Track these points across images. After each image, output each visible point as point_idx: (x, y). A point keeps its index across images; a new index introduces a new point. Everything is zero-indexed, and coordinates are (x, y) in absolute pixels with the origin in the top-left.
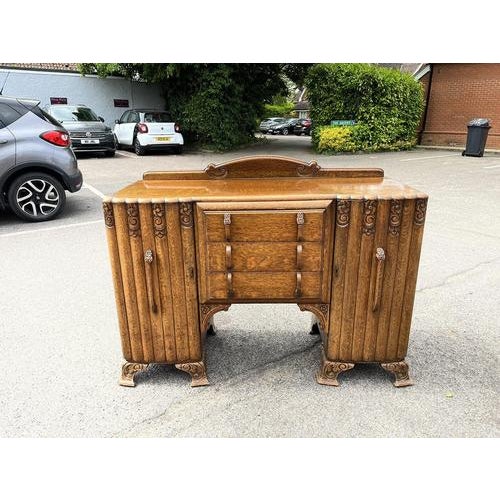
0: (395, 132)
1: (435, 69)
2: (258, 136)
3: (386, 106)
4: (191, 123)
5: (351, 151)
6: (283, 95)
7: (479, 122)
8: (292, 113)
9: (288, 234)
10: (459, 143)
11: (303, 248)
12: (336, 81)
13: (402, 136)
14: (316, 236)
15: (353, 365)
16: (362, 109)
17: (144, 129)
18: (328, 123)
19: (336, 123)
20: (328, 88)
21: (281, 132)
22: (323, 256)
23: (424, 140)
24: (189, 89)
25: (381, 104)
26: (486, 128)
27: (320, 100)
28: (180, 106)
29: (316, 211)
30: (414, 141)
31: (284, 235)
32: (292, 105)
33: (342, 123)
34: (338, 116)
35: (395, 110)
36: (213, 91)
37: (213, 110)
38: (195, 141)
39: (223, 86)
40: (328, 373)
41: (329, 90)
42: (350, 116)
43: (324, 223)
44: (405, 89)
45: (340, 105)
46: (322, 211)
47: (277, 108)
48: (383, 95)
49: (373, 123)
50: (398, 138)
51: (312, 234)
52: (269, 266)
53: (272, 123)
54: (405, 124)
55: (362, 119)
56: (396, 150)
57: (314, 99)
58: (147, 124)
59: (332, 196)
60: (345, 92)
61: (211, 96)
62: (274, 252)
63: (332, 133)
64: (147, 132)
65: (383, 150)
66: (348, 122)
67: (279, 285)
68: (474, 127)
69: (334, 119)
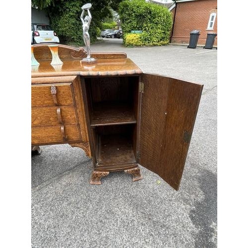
0: (160, 37)
1: (178, 5)
2: (98, 38)
3: (156, 23)
4: (63, 31)
5: (140, 45)
6: (109, 17)
7: (195, 32)
8: (116, 27)
9: (48, 102)
10: (186, 42)
11: (61, 110)
12: (132, 10)
13: (162, 39)
14: (69, 102)
15: (108, 173)
16: (145, 25)
17: (37, 34)
18: (130, 32)
19: (133, 32)
20: (129, 14)
21: (111, 37)
22: (77, 114)
23: (172, 40)
24: (59, 12)
25: (153, 22)
26: (198, 34)
27: (126, 20)
28: (57, 22)
29: (65, 84)
30: (168, 41)
31: (46, 102)
32: (116, 23)
33: (136, 32)
34: (134, 28)
35: (160, 26)
36: (72, 14)
37: (73, 24)
38: (66, 40)
39: (77, 11)
40: (95, 178)
41: (129, 15)
42: (140, 28)
43: (73, 92)
44: (164, 15)
45: (134, 23)
46: (69, 84)
47: (109, 25)
48: (154, 18)
49: (150, 32)
50: (161, 40)
51: (66, 100)
52: (40, 123)
53: (107, 32)
54: (164, 33)
55: (145, 30)
56: (160, 45)
57: (123, 20)
58: (39, 31)
59: (77, 73)
60: (137, 16)
61: (71, 16)
62: (42, 114)
63: (132, 37)
64: (39, 35)
65: (155, 45)
66: (139, 31)
67: (51, 135)
68: (193, 34)
69: (132, 30)
